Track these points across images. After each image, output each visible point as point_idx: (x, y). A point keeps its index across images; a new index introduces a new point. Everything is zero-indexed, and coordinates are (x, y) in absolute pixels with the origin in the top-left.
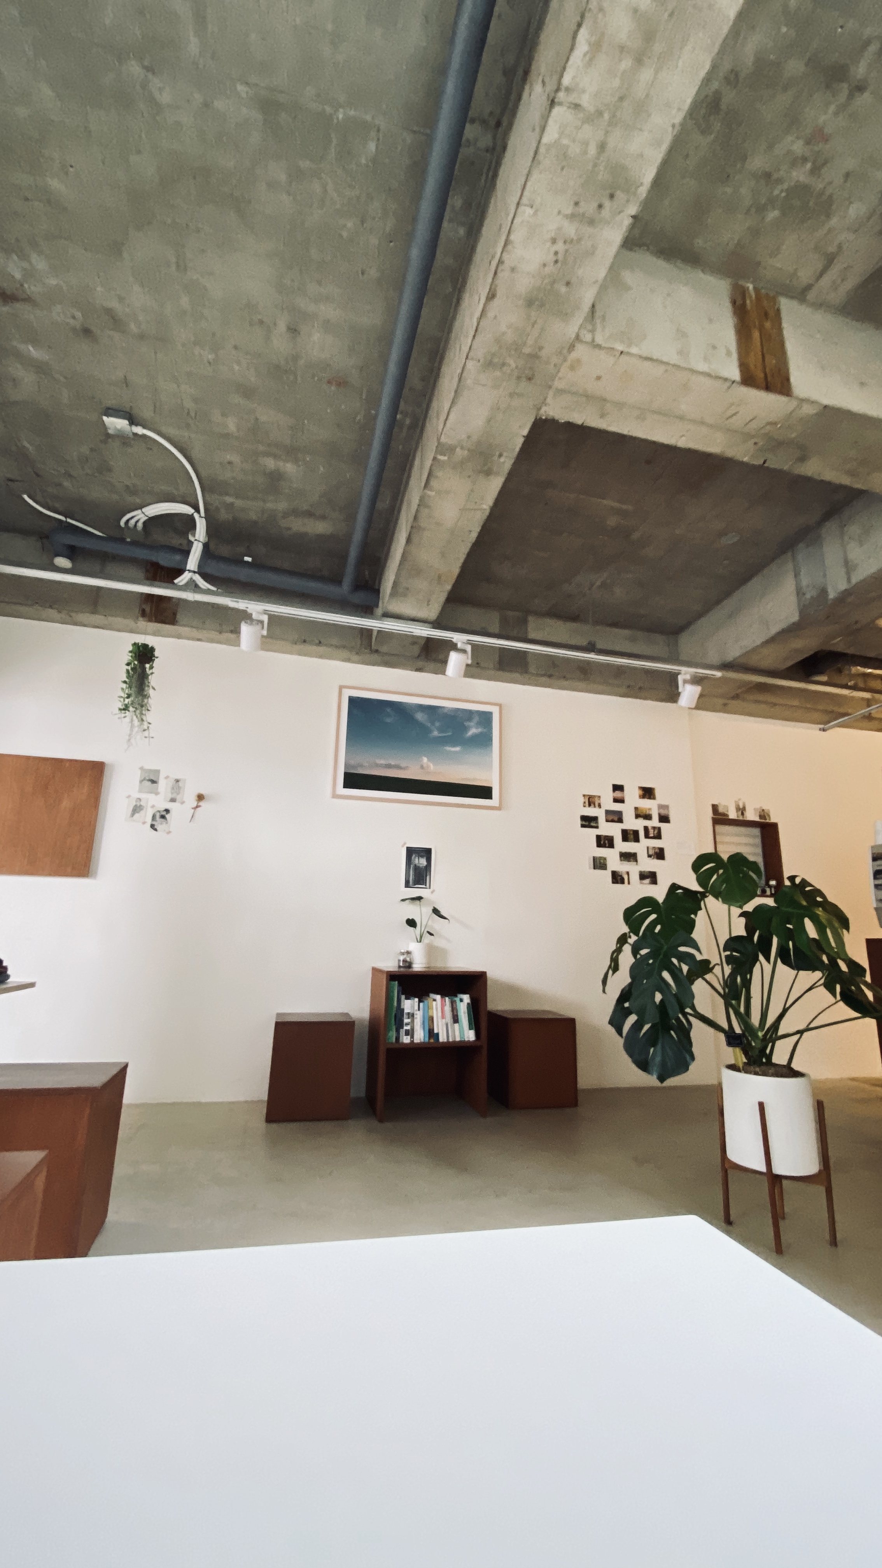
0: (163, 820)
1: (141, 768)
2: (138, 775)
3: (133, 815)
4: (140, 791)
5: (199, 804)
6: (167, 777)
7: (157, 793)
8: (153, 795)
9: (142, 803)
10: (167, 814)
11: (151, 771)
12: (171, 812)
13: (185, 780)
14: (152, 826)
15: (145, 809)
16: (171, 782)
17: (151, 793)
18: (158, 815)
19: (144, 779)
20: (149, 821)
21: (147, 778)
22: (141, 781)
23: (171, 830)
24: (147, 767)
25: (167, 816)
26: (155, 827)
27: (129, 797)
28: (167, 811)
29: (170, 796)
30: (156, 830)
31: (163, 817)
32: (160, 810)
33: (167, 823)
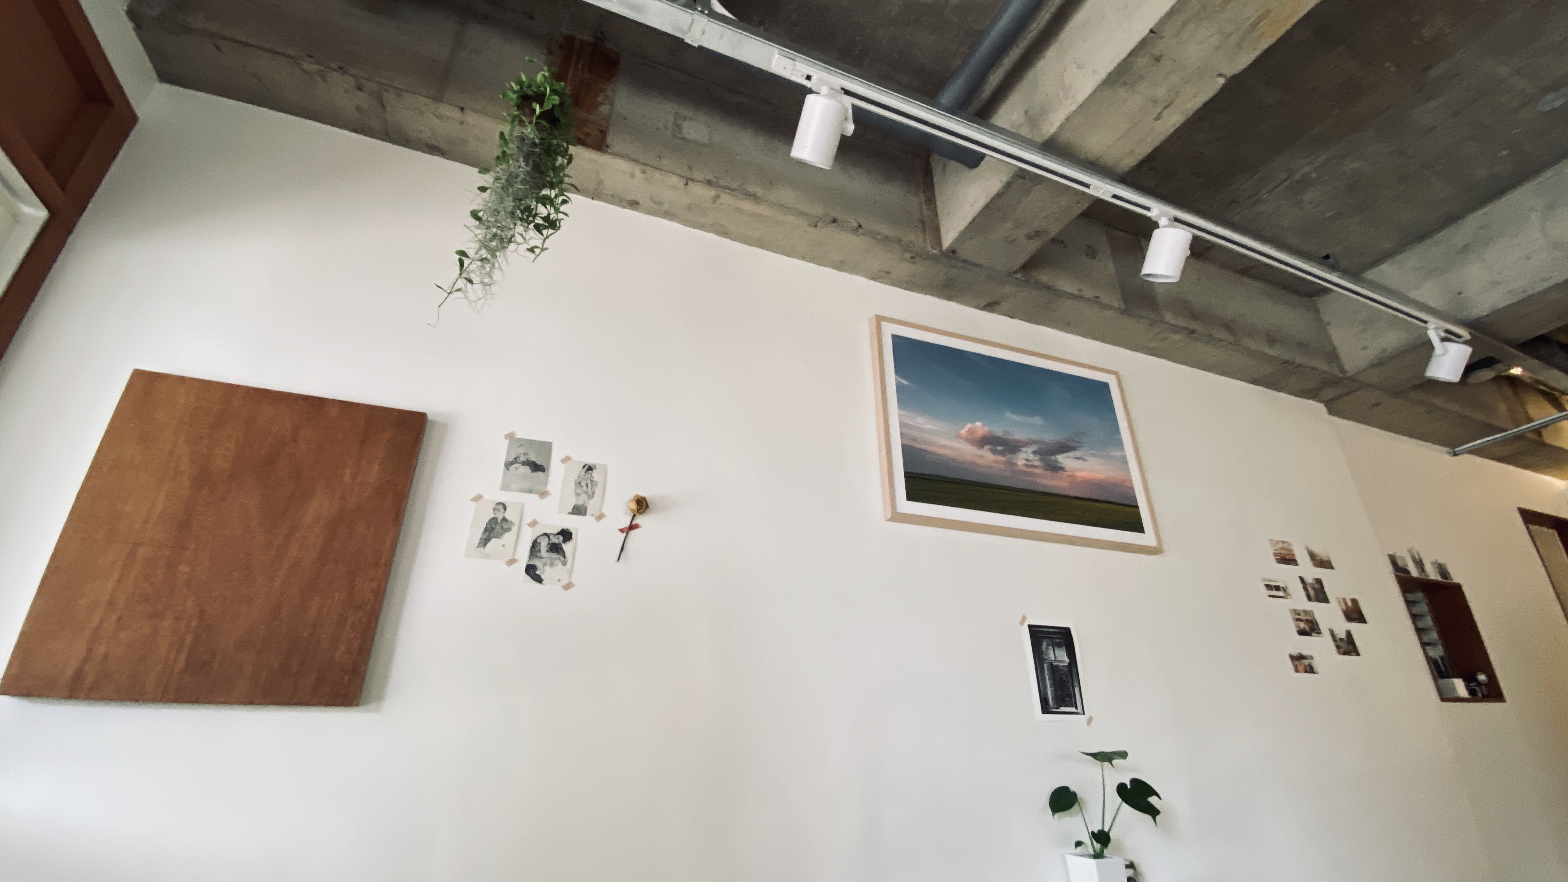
0: (555, 555)
1: (510, 437)
2: (501, 452)
3: (485, 542)
4: (505, 487)
5: (634, 522)
6: (566, 459)
7: (544, 494)
8: (534, 497)
9: (508, 515)
10: (565, 541)
11: (531, 443)
12: (574, 536)
13: (605, 467)
14: (531, 571)
15: (514, 529)
16: (577, 471)
17: (530, 492)
18: (544, 543)
19: (515, 461)
20: (523, 558)
21: (523, 459)
22: (508, 465)
23: (573, 580)
24: (522, 434)
25: (567, 547)
26: (538, 572)
27: (478, 498)
28: (566, 535)
29: (572, 501)
30: (539, 579)
31: (555, 549)
32: (548, 532)
33: (564, 564)
